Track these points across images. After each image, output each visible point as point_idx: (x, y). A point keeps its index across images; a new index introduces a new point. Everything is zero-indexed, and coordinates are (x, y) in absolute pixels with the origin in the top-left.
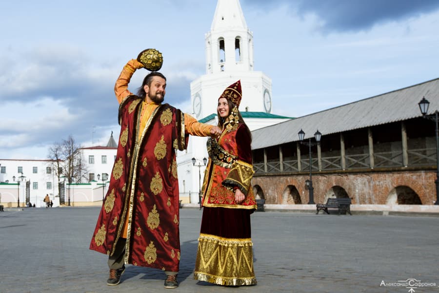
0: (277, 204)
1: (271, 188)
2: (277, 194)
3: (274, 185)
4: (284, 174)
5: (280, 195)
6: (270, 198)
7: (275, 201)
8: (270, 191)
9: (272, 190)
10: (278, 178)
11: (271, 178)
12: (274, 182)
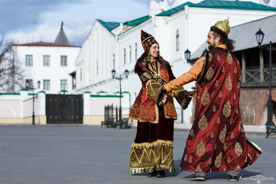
0: (255, 124)
1: (249, 104)
2: (256, 112)
3: (252, 100)
4: (264, 85)
5: (259, 114)
6: (247, 118)
7: (252, 121)
8: (247, 108)
9: (250, 107)
10: (256, 90)
11: (249, 90)
12: (253, 96)
